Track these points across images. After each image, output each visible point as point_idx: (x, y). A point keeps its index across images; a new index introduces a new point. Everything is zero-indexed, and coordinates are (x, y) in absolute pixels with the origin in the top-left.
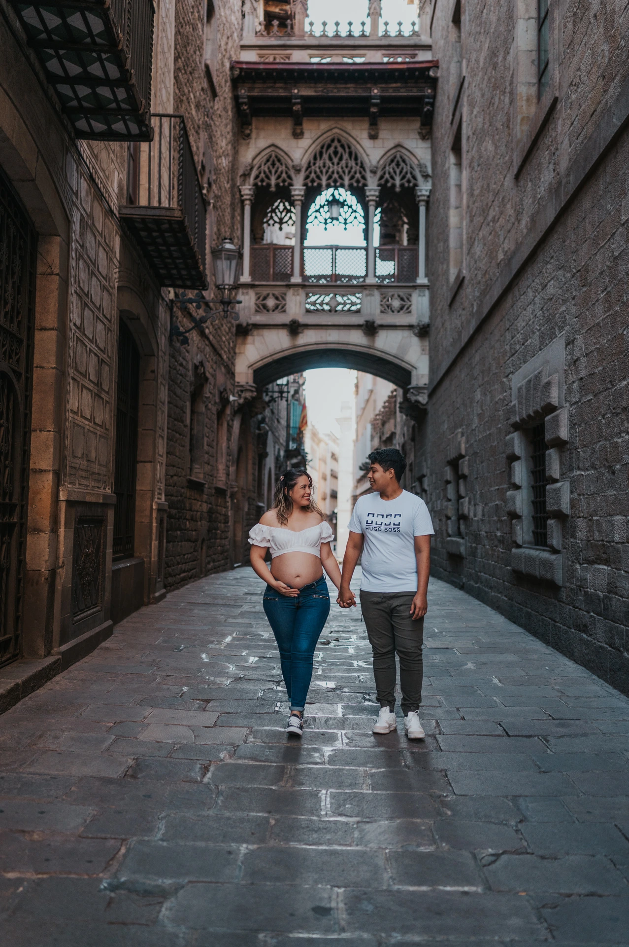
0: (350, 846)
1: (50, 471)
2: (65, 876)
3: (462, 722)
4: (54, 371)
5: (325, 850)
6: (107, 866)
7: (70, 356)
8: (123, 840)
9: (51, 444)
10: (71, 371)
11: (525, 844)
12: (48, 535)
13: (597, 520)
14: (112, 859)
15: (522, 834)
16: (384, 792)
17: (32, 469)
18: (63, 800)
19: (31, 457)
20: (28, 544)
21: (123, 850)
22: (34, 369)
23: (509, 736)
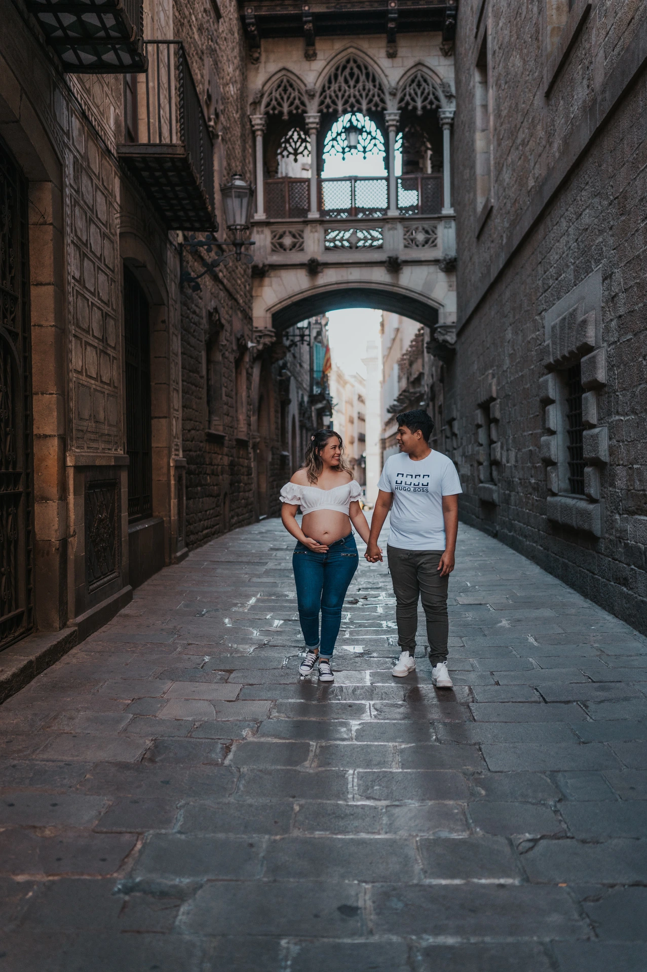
0: (379, 834)
1: (55, 436)
2: (77, 877)
3: (497, 687)
4: (53, 329)
5: (352, 839)
6: (123, 863)
7: (69, 312)
8: (139, 834)
9: (55, 407)
10: (72, 328)
11: (564, 826)
12: (56, 504)
13: (637, 469)
14: (127, 856)
15: (561, 815)
16: (414, 770)
17: (36, 435)
18: (77, 789)
19: (35, 422)
20: (36, 513)
21: (139, 846)
22: (32, 328)
23: (546, 702)
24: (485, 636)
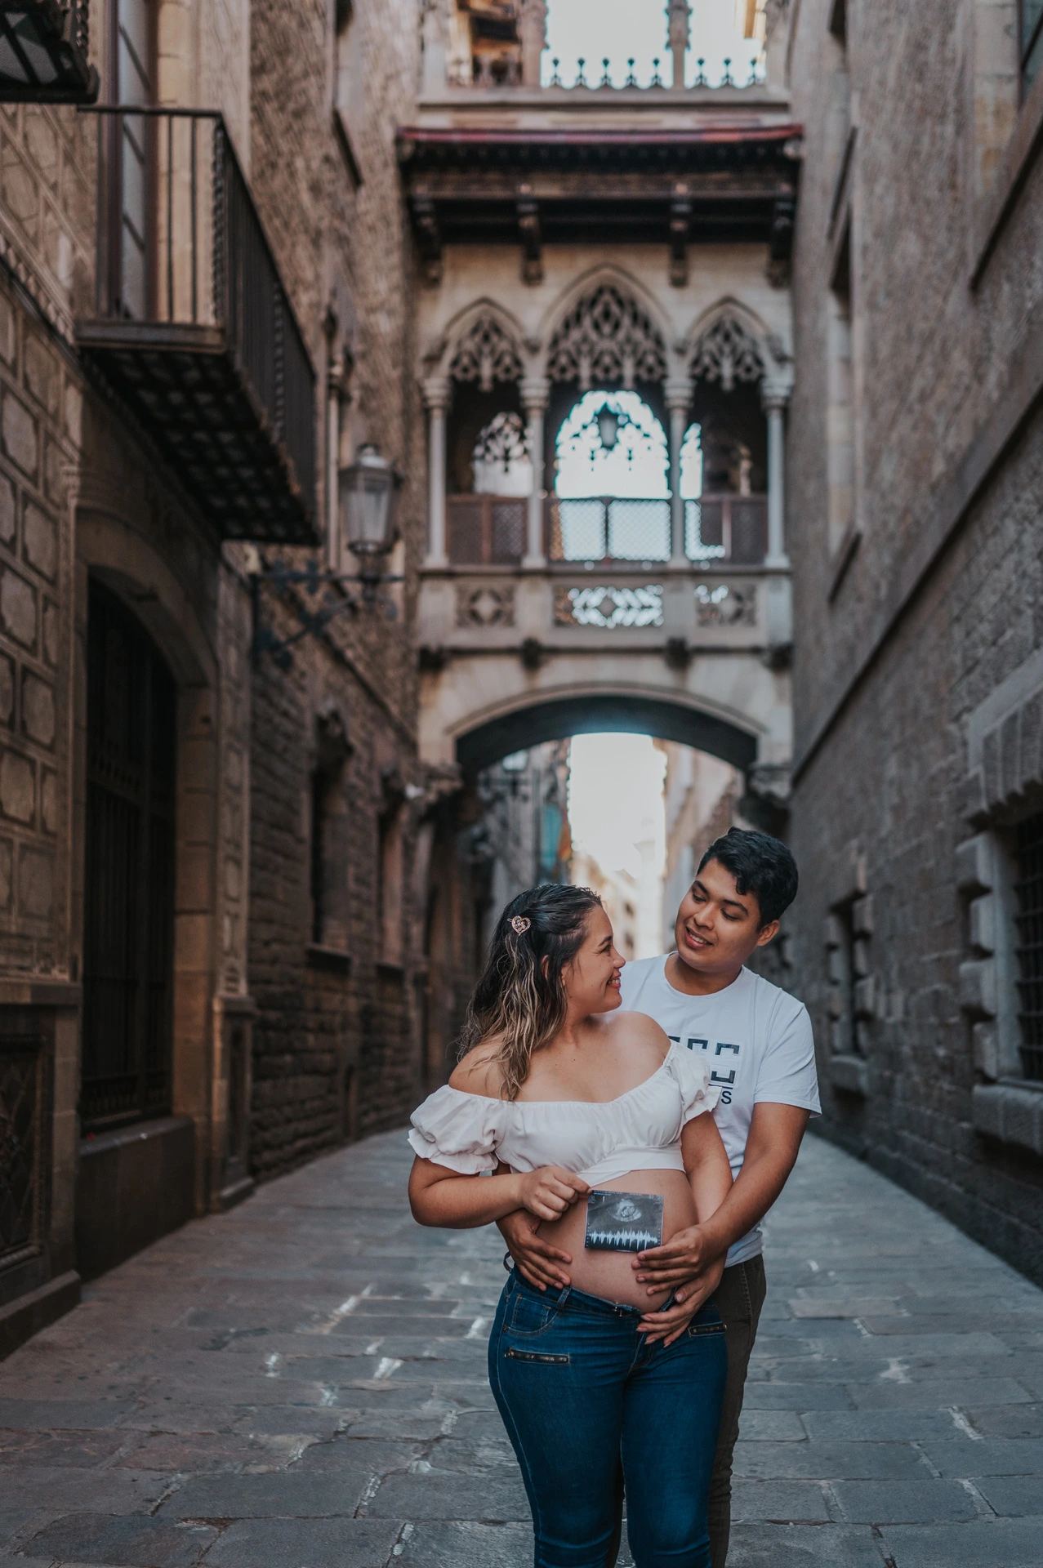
24: (854, 1407)
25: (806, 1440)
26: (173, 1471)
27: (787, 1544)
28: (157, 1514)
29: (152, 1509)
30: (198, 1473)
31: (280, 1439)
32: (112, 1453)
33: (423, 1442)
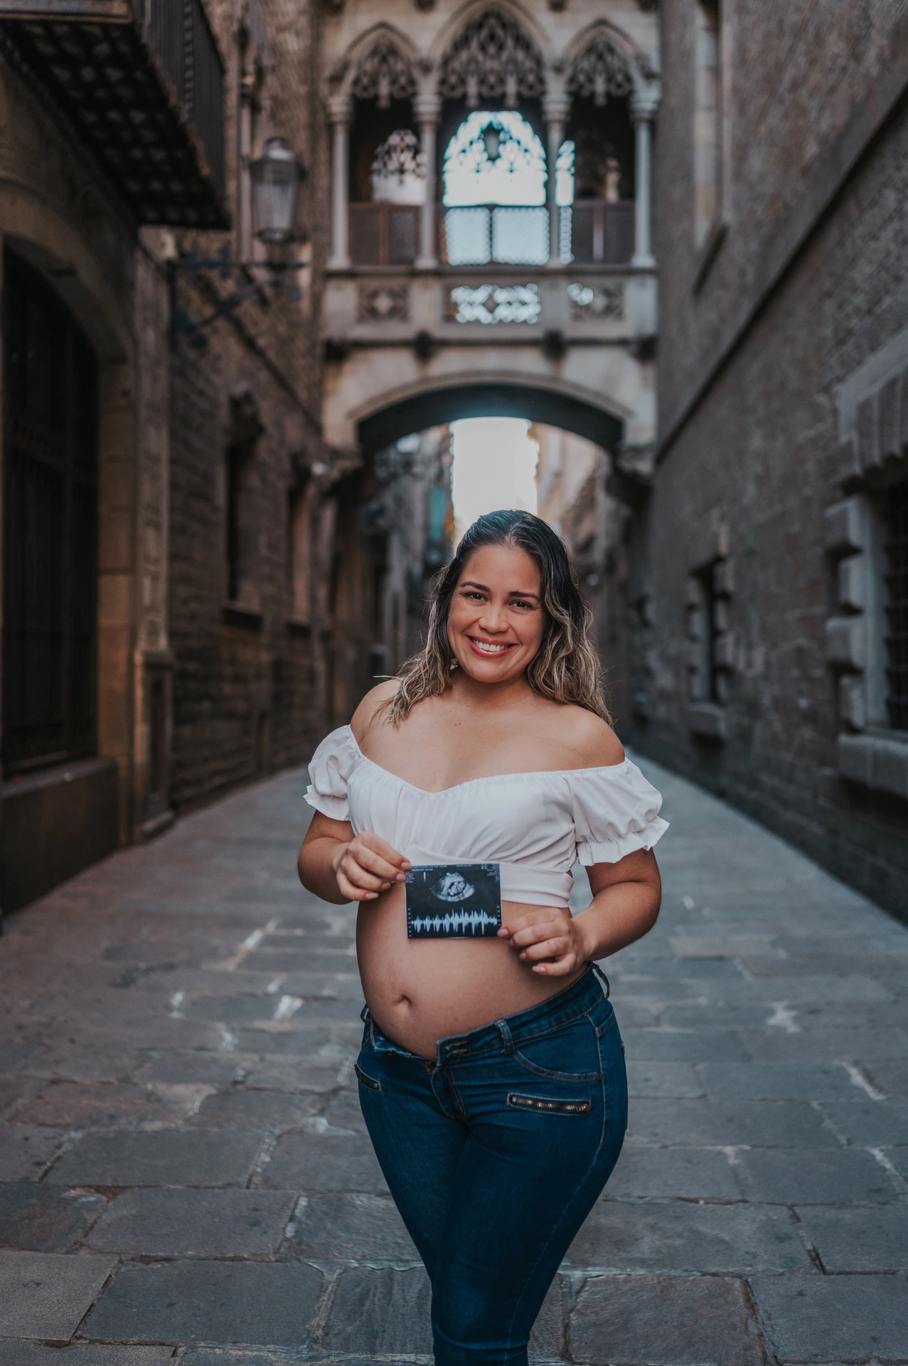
24: (747, 1058)
25: (703, 1097)
26: (66, 1127)
27: (702, 1228)
28: (46, 1179)
29: (40, 1173)
30: (93, 1129)
31: (179, 1090)
32: (8, 1104)
33: (321, 1095)
